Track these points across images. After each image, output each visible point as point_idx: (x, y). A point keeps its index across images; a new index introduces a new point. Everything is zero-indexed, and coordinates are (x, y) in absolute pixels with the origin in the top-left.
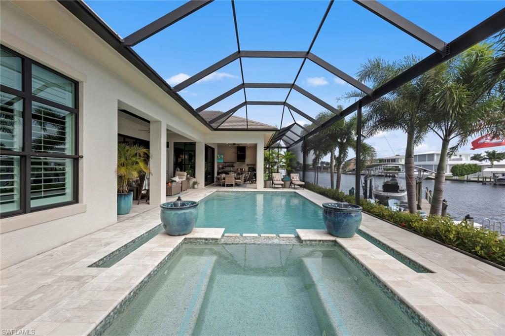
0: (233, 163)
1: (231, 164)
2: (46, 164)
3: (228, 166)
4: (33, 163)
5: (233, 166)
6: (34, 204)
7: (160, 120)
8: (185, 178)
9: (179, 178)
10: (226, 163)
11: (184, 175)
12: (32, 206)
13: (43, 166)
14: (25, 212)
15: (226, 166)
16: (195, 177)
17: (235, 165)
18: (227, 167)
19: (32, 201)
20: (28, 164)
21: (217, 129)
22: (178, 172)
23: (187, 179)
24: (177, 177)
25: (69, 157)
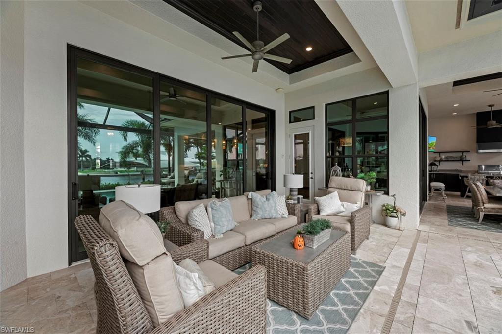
1: (461, 154)
3: (448, 160)
5: (462, 160)
9: (341, 200)
10: (440, 153)
15: (440, 161)
17: (468, 156)
22: (337, 180)
23: (368, 197)
24: (335, 194)
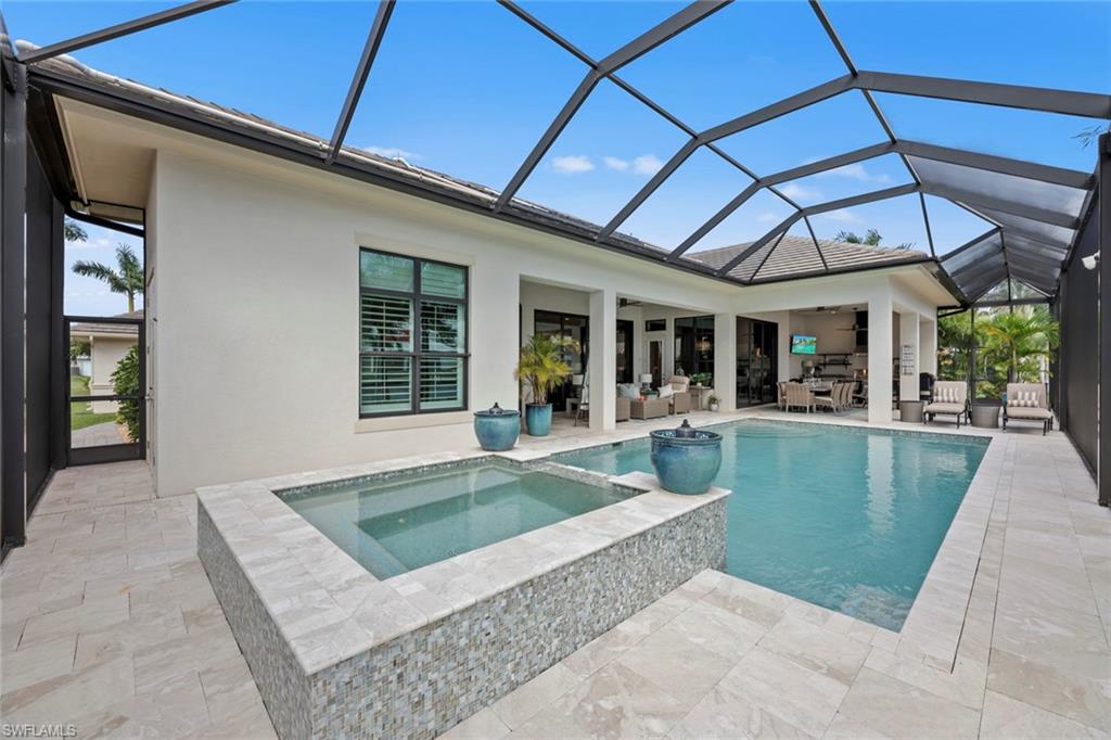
0: (846, 355)
2: (438, 364)
3: (832, 363)
4: (422, 364)
5: (845, 364)
6: (424, 406)
7: (600, 288)
8: (684, 389)
9: (673, 388)
10: (825, 355)
11: (683, 383)
12: (422, 408)
13: (435, 367)
14: (415, 413)
15: (825, 364)
16: (713, 387)
18: (827, 367)
19: (422, 404)
20: (418, 363)
21: (751, 283)
23: (693, 389)
25: (460, 356)
